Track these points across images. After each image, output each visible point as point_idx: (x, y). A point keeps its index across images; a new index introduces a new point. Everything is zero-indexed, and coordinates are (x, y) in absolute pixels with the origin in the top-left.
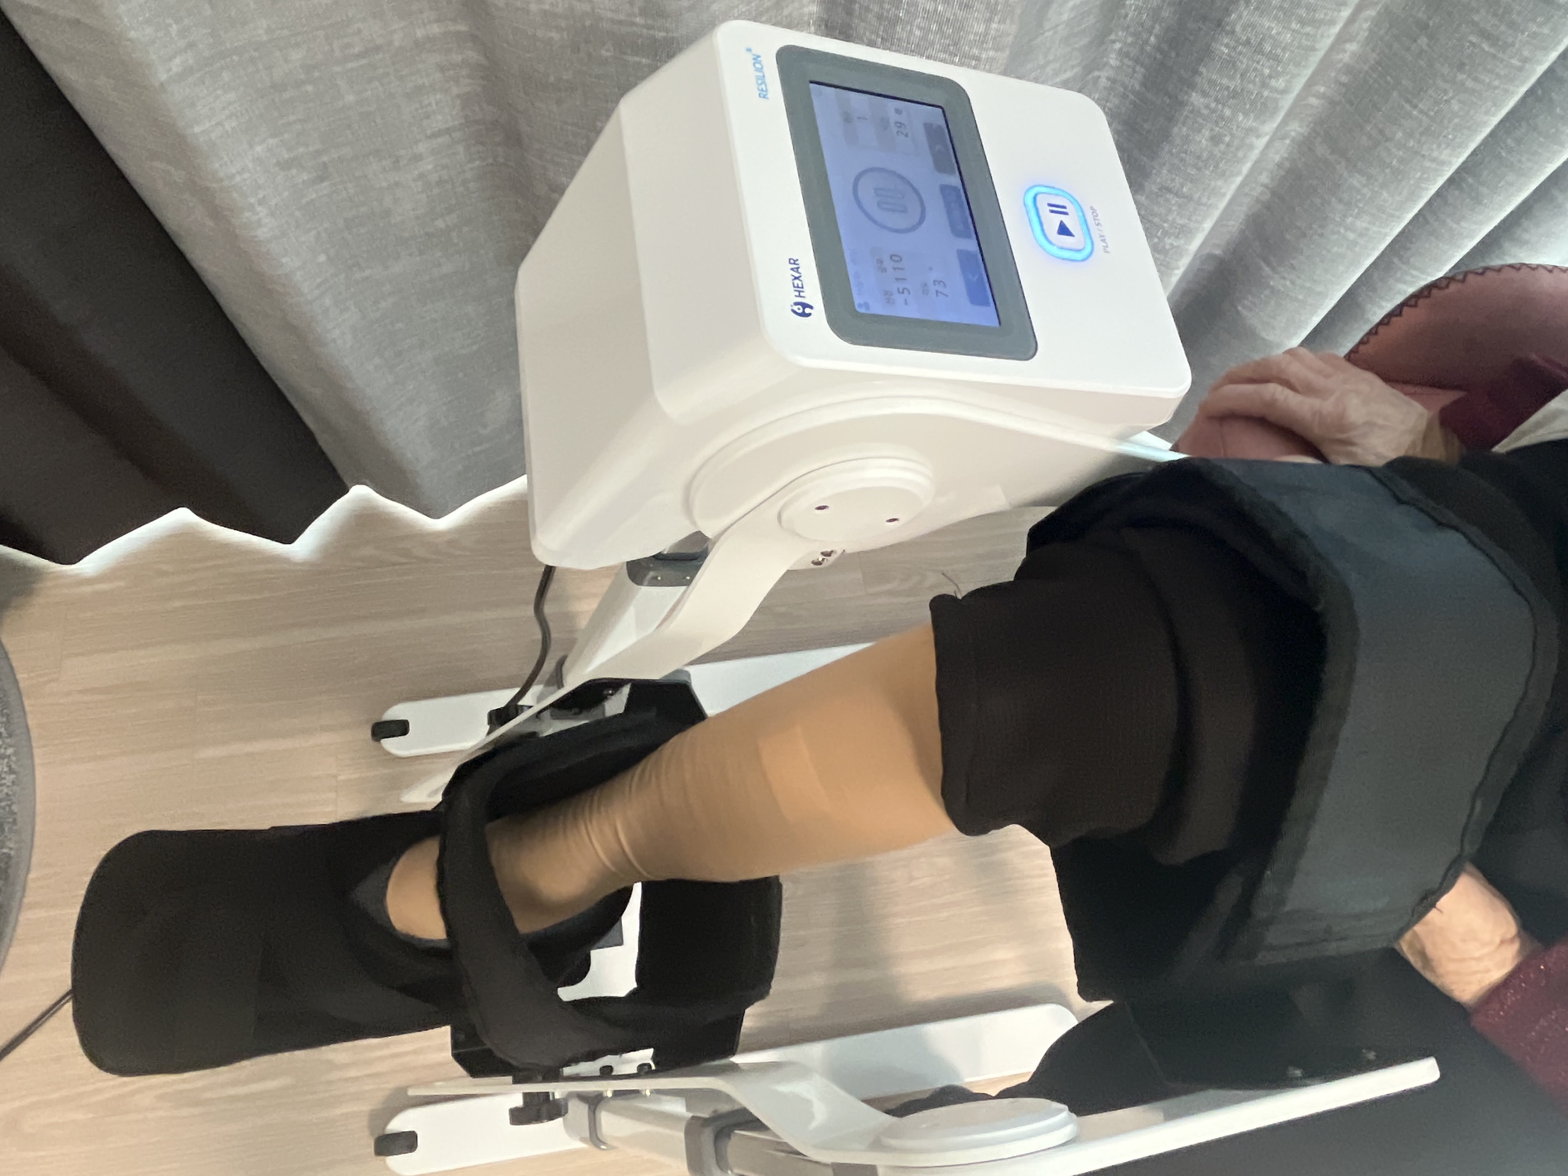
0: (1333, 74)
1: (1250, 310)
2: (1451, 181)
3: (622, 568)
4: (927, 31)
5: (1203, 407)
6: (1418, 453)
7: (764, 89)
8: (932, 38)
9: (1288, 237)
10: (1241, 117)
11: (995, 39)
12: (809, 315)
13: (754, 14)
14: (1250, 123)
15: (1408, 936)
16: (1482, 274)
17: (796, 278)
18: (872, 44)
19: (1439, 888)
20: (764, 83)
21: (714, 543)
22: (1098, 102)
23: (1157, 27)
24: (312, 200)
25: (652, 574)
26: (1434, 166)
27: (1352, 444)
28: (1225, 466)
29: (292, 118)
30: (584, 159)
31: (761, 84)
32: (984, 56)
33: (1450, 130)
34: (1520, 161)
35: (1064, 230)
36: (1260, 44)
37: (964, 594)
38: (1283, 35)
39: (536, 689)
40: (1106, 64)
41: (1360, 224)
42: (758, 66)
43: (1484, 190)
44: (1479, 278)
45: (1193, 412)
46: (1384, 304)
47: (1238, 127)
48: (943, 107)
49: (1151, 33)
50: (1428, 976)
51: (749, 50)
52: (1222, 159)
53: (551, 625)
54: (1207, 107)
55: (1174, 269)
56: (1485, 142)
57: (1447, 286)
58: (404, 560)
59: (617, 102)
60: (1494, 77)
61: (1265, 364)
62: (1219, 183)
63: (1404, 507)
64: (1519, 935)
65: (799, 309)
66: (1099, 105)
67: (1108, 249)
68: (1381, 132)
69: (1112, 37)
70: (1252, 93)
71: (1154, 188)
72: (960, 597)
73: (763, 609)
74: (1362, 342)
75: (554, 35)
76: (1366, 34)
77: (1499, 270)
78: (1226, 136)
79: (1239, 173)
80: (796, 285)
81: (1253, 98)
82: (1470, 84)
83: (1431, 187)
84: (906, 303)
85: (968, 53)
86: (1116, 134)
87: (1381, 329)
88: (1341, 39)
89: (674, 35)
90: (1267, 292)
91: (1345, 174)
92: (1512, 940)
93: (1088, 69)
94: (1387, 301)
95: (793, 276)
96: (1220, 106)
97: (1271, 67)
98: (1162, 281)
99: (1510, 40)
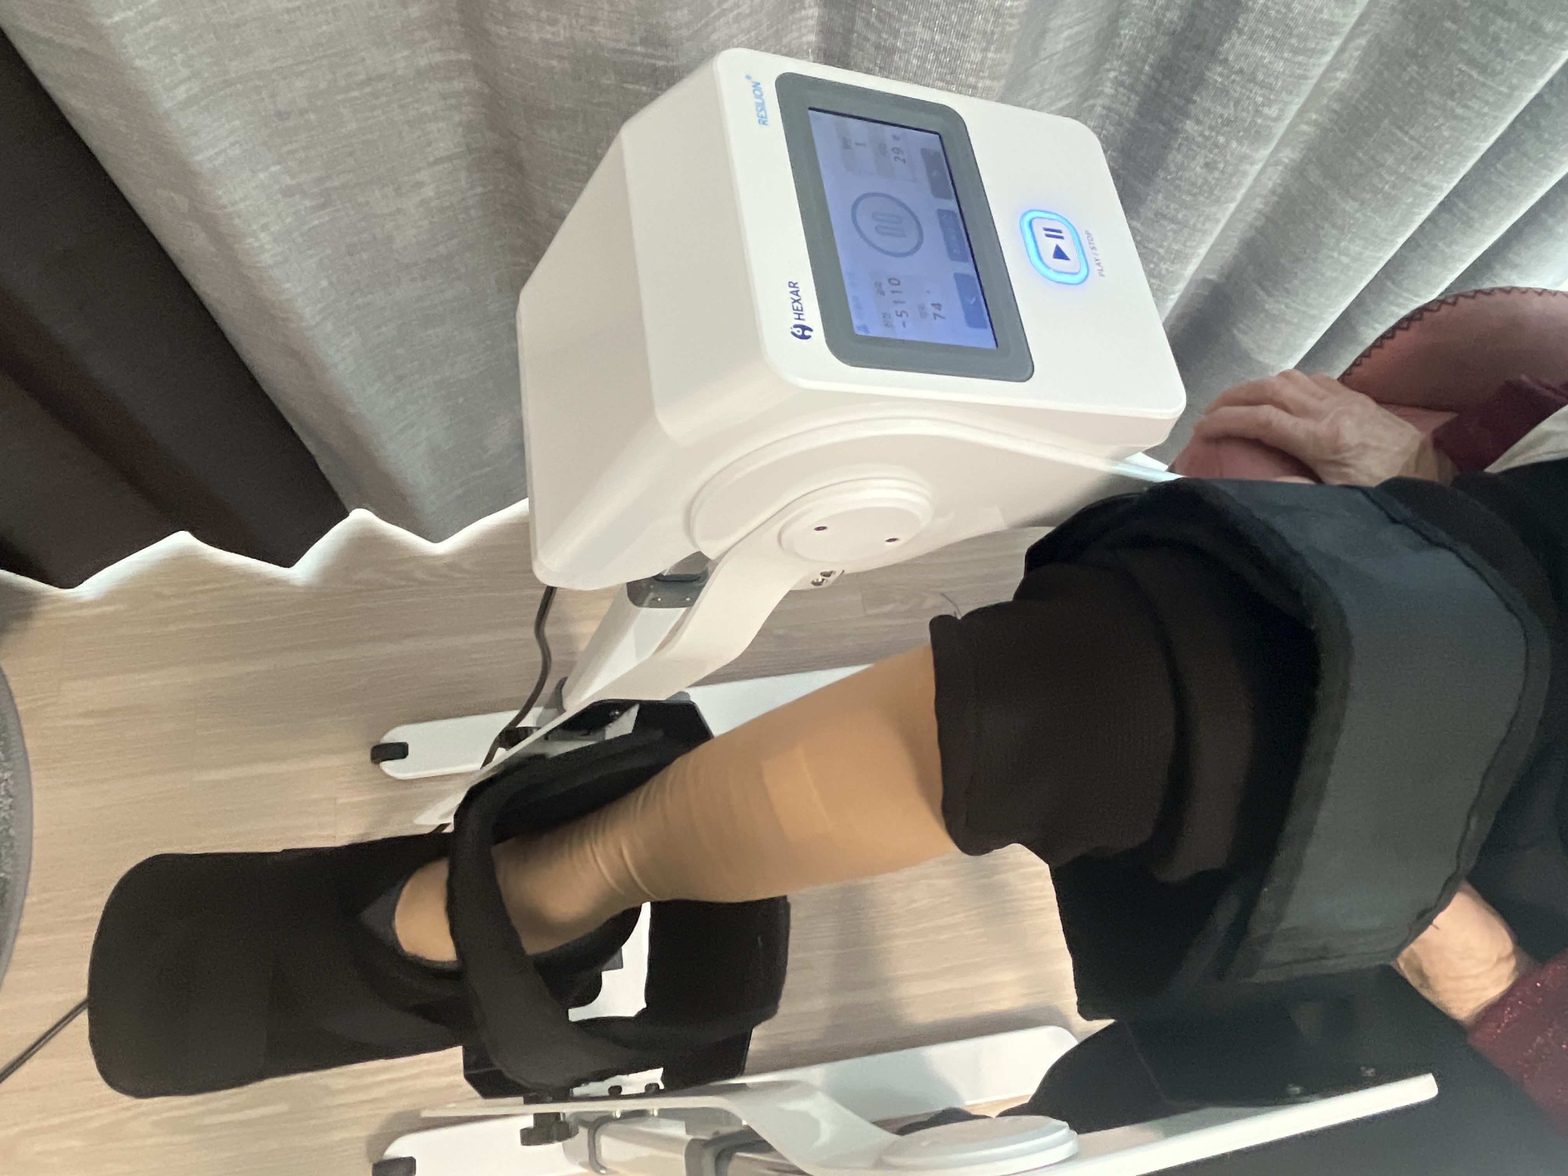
0: (1325, 102)
1: (1245, 333)
2: (1442, 204)
3: (622, 589)
4: (923, 59)
5: (1198, 429)
6: (1411, 474)
7: (764, 115)
8: (929, 67)
9: (1283, 261)
10: (1234, 144)
11: (990, 67)
12: (809, 337)
13: (753, 43)
14: (1245, 150)
15: (1405, 952)
16: (1473, 297)
17: (795, 301)
18: (868, 71)
19: (1436, 906)
20: (763, 109)
21: (715, 564)
22: (1093, 129)
23: (1152, 57)
24: (314, 227)
25: (652, 595)
26: (1425, 191)
27: (1346, 465)
28: (1222, 487)
29: (294, 146)
30: (585, 186)
31: (761, 110)
32: (980, 85)
33: (1441, 156)
34: (1510, 186)
35: (1059, 254)
36: (1253, 73)
37: (963, 615)
38: (1276, 64)
39: (536, 712)
40: (1101, 93)
41: (1355, 248)
42: (757, 93)
43: (1474, 214)
44: (1471, 302)
45: (1189, 433)
46: (1377, 326)
47: (1232, 154)
48: (941, 133)
49: (1144, 62)
50: (1425, 993)
51: (748, 77)
52: (1217, 185)
53: (552, 648)
54: (1201, 134)
55: (1170, 294)
56: (1475, 167)
57: (1438, 309)
58: (403, 583)
59: (618, 129)
60: (1483, 104)
61: (1260, 386)
62: (1214, 209)
63: (1398, 527)
64: (1515, 952)
65: (799, 331)
66: (1095, 132)
67: (1103, 273)
68: (1373, 158)
69: (1107, 66)
70: (1245, 121)
71: (1150, 215)
72: (959, 618)
73: (763, 633)
74: (1355, 364)
75: (554, 63)
76: (1357, 62)
77: (1490, 293)
78: (1220, 162)
79: (1233, 200)
80: (795, 308)
81: (1246, 125)
82: (1460, 111)
83: (1422, 211)
84: (904, 325)
85: (965, 81)
86: (1111, 161)
87: (1374, 352)
88: (1332, 68)
89: (675, 64)
90: (1262, 315)
91: (1338, 199)
92: (1508, 958)
93: (1085, 96)
94: (1381, 323)
95: (792, 298)
96: (1214, 134)
97: (1263, 96)
98: (1156, 304)
99: (1499, 67)
